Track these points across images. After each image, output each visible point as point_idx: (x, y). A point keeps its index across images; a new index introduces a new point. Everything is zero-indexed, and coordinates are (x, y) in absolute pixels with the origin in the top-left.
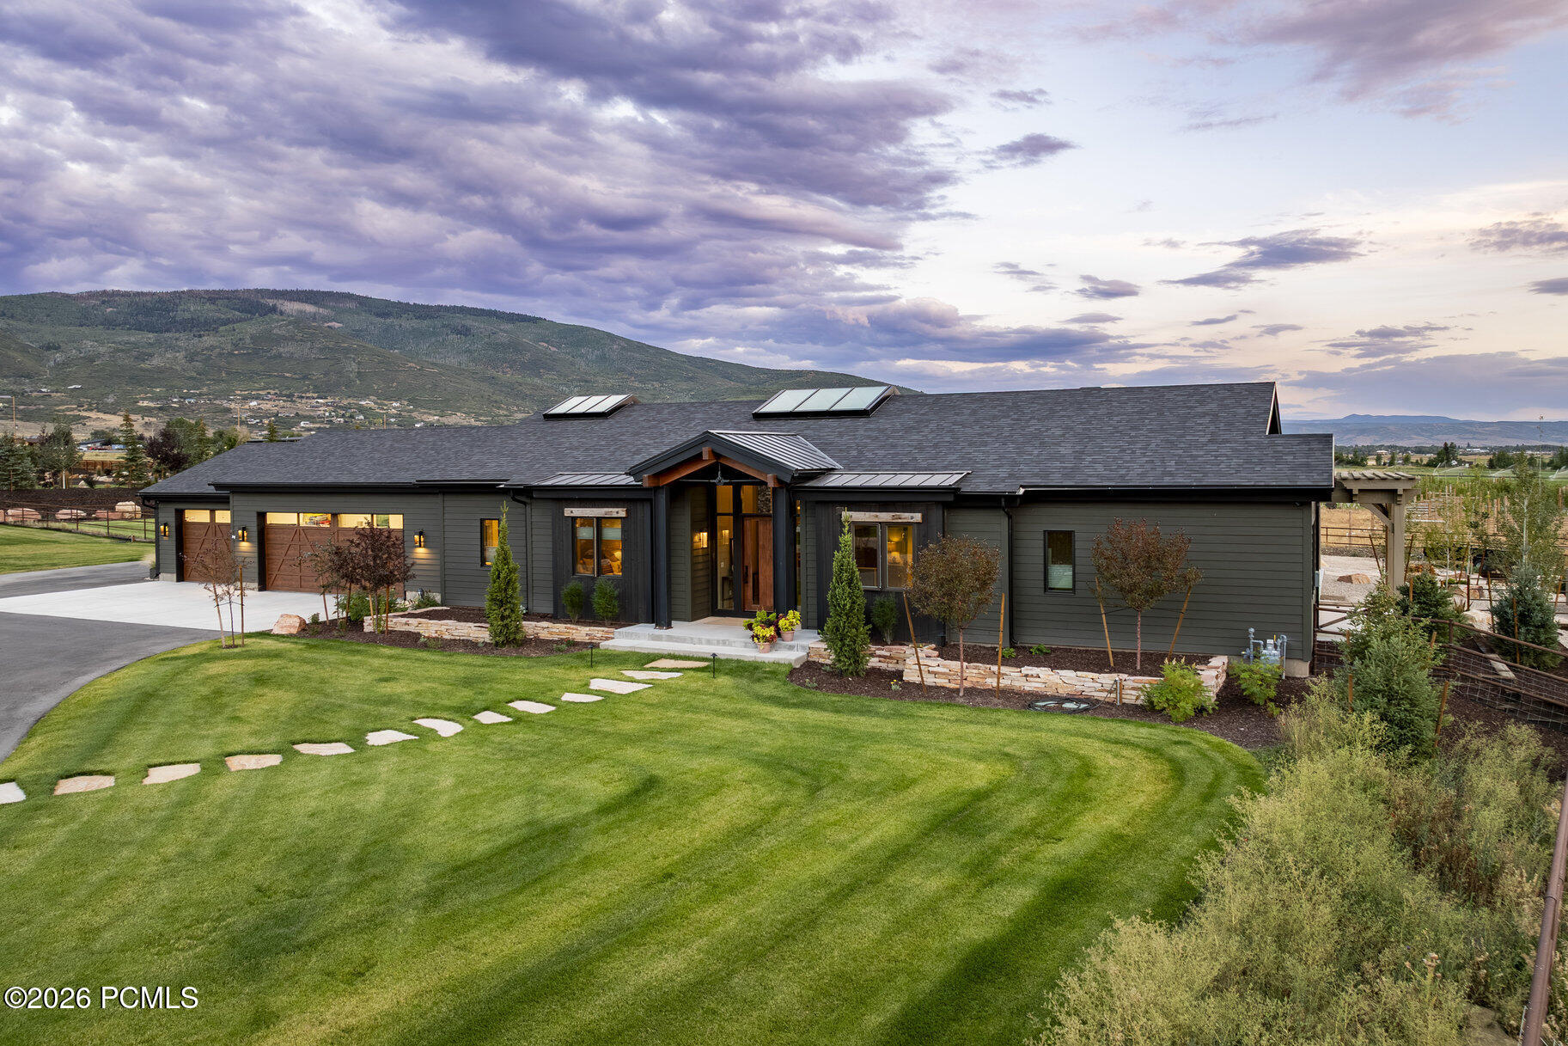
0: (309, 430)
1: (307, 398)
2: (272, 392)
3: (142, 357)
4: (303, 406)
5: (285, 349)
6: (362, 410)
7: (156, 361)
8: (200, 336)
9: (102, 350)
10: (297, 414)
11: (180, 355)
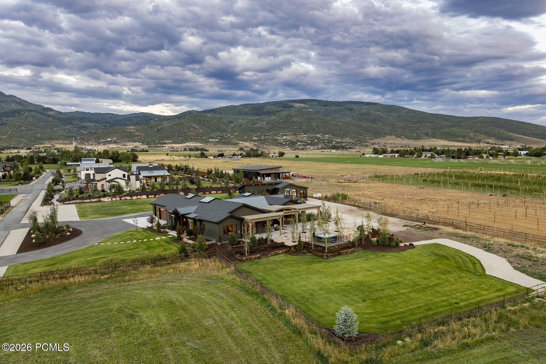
0: (300, 145)
1: (301, 135)
2: (291, 133)
3: (254, 124)
4: (299, 138)
5: (294, 119)
6: (317, 138)
7: (258, 125)
8: (270, 116)
9: (244, 122)
10: (297, 140)
11: (265, 123)
